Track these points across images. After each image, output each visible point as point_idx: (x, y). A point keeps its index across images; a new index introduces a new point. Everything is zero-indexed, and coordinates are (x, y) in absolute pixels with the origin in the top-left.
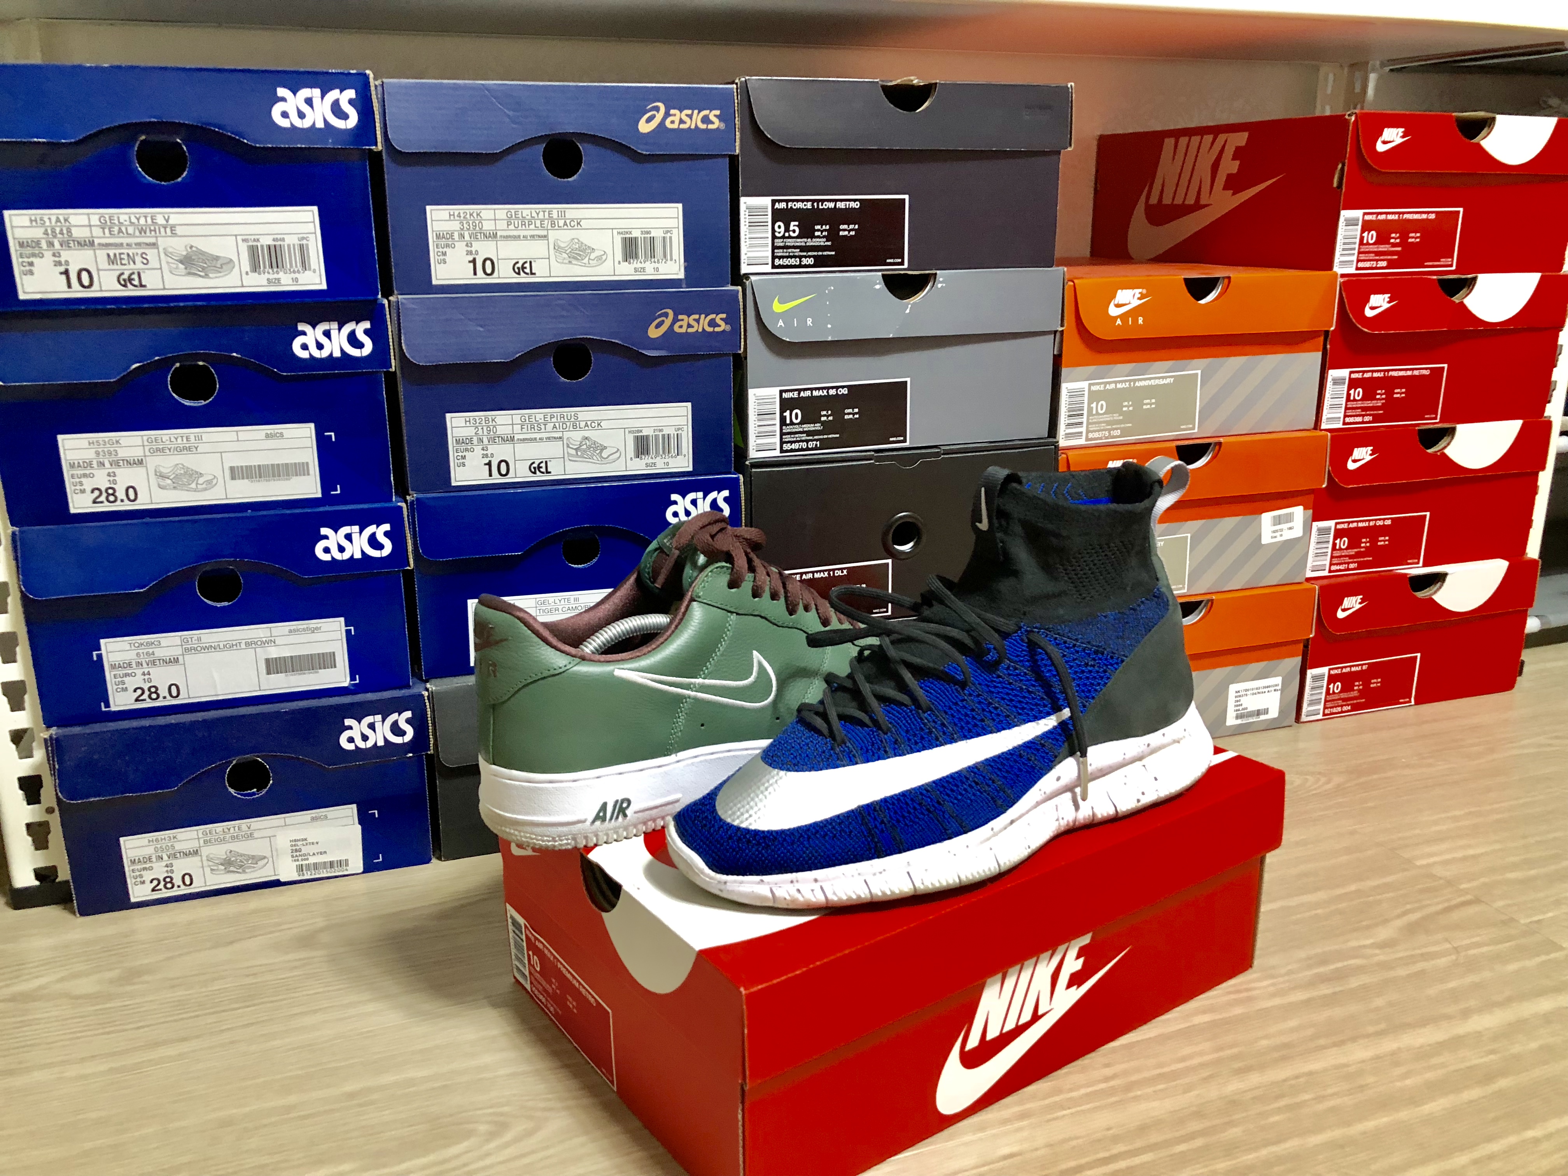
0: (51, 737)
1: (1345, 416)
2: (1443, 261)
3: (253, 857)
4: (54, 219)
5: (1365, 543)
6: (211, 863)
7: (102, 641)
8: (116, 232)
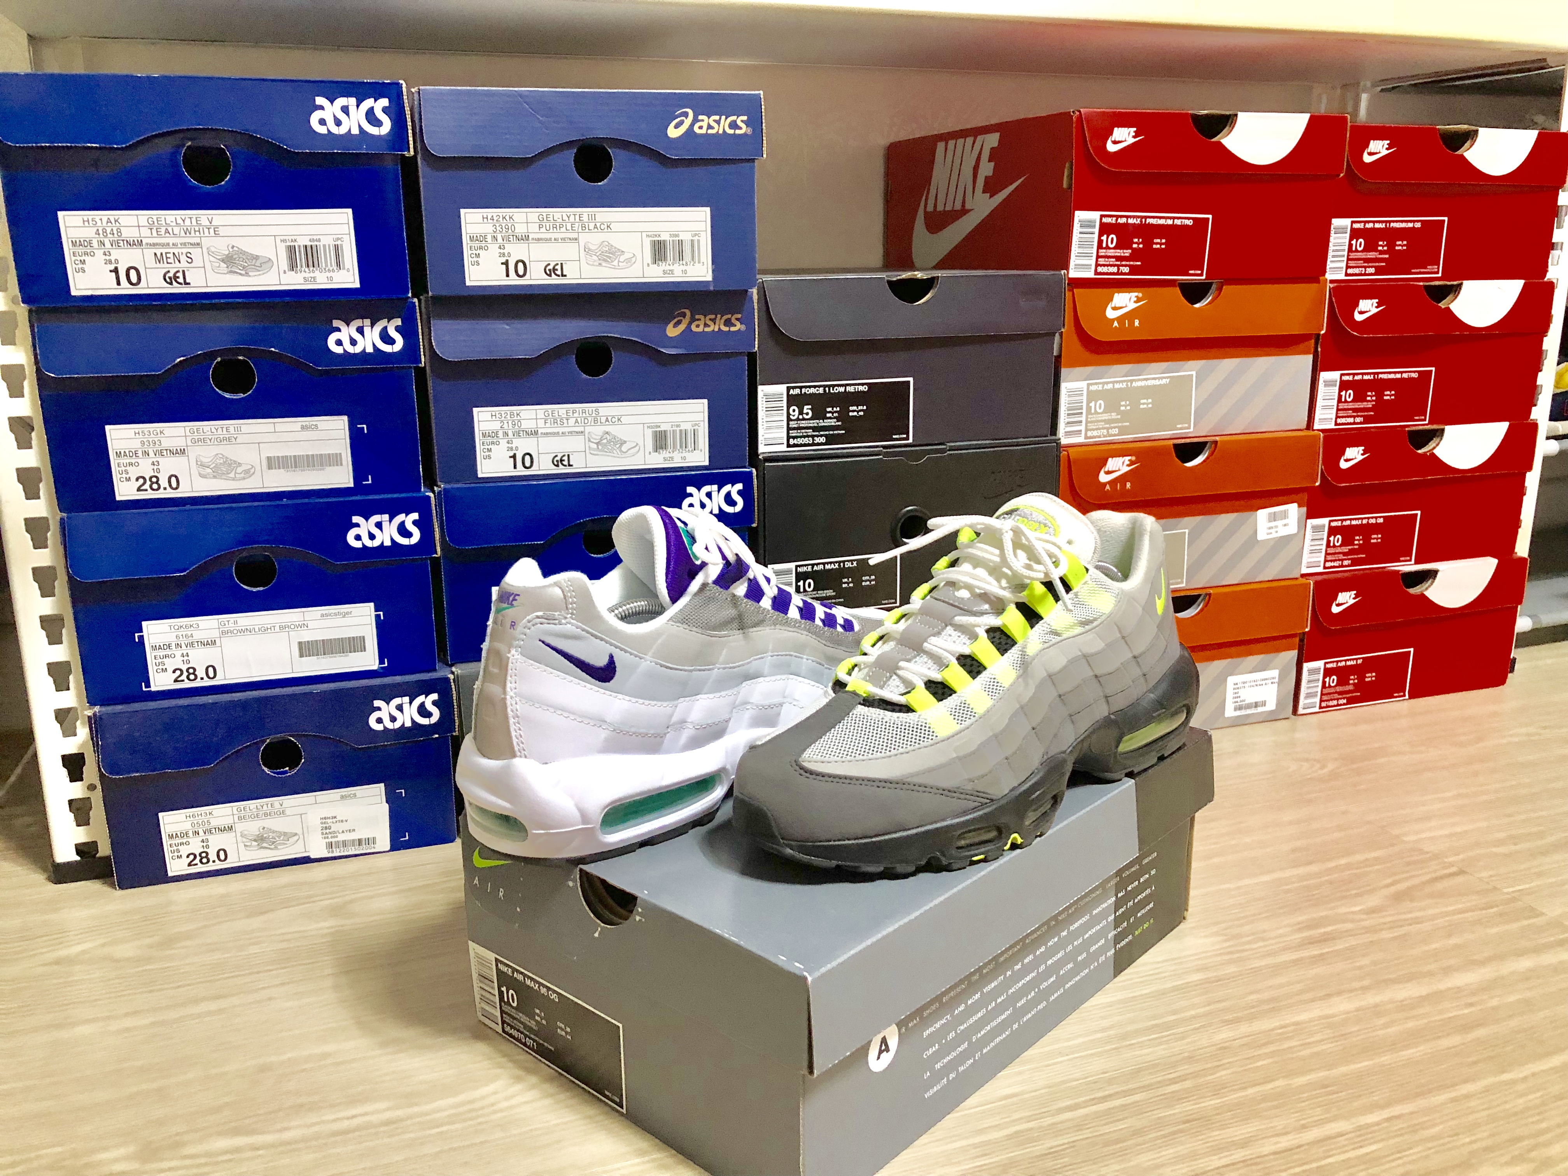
0: (95, 714)
1: (1337, 417)
2: (1430, 268)
3: (285, 834)
4: (105, 219)
5: (1359, 540)
6: (244, 840)
7: (144, 624)
8: (163, 233)
